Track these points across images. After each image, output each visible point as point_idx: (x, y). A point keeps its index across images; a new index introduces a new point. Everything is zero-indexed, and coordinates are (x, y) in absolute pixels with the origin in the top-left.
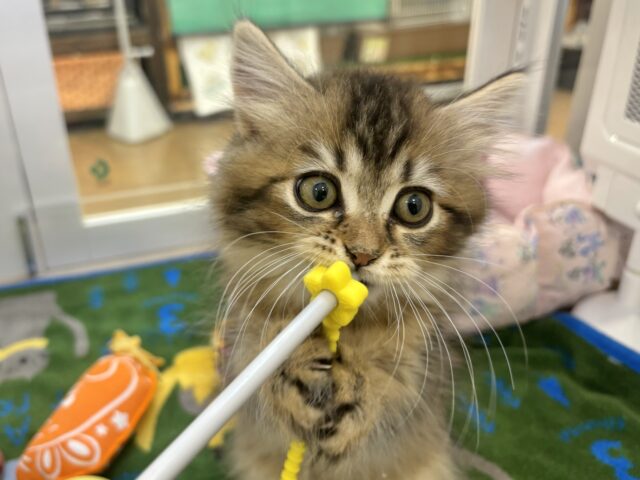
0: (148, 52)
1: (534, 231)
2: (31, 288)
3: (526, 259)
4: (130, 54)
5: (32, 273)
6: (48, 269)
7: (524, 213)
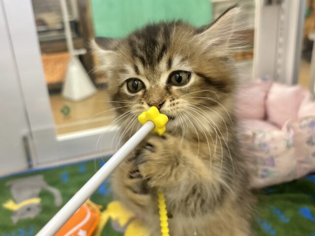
0: (83, 52)
1: (292, 132)
2: (30, 173)
3: (288, 147)
4: (73, 53)
5: (30, 166)
6: (38, 164)
7: (286, 123)
